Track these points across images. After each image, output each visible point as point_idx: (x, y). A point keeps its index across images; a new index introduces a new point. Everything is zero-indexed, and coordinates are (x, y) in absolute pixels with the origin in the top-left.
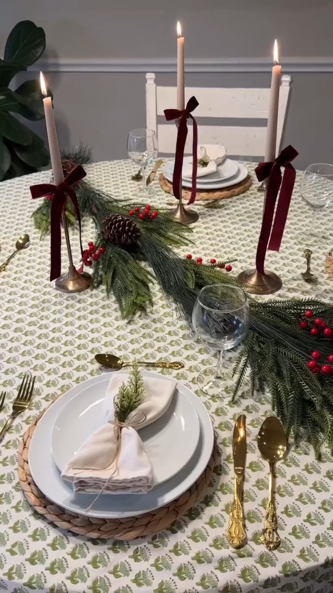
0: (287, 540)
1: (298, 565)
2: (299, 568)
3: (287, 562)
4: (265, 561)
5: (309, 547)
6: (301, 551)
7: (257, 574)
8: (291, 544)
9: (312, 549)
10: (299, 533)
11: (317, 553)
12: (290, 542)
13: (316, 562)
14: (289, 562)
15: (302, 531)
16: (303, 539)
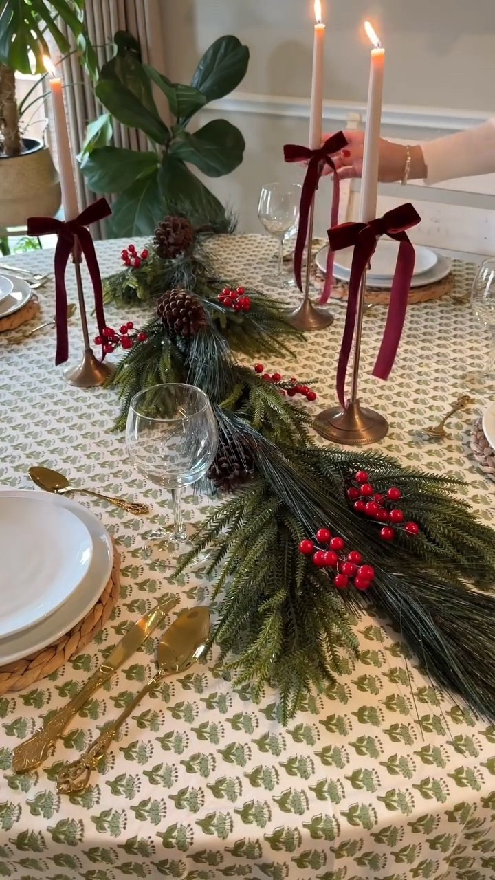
0: (96, 789)
1: (82, 830)
2: (81, 835)
3: (70, 819)
4: (40, 806)
5: (120, 812)
6: (103, 813)
7: (15, 818)
8: (98, 798)
9: (123, 815)
10: (123, 786)
11: (125, 824)
12: (99, 794)
13: (113, 837)
14: (73, 820)
15: (128, 785)
16: (121, 796)
